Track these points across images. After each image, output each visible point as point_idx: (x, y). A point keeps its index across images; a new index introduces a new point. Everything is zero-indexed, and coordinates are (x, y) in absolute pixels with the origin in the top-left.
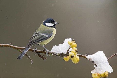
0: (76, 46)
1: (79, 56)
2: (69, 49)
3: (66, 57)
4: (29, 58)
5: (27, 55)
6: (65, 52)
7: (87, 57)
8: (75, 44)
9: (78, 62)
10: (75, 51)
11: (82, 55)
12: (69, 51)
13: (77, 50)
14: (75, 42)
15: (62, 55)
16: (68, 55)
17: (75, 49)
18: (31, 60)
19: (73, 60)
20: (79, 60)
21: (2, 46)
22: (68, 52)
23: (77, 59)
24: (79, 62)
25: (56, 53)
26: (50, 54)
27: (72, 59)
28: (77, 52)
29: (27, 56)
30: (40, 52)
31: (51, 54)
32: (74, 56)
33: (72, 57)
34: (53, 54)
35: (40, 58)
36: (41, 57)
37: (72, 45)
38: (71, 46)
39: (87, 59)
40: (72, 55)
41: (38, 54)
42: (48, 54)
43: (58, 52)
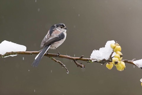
1: (125, 62)
2: (112, 54)
3: (109, 63)
4: (64, 67)
5: (62, 63)
6: (107, 58)
7: (135, 62)
8: (119, 47)
9: (123, 70)
10: (119, 56)
11: (129, 61)
12: (112, 56)
13: (121, 54)
14: (119, 45)
15: (104, 61)
16: (111, 61)
17: (119, 54)
18: (66, 69)
19: (118, 67)
20: (125, 66)
21: (31, 54)
22: (111, 58)
23: (122, 65)
24: (125, 69)
25: (97, 60)
26: (89, 61)
27: (116, 65)
28: (122, 57)
29: (62, 65)
30: (77, 59)
31: (91, 61)
32: (119, 62)
33: (116, 63)
34: (93, 61)
35: (78, 66)
36: (79, 65)
37: (115, 49)
40: (116, 61)
41: (75, 62)
42: (87, 62)
43: (99, 57)
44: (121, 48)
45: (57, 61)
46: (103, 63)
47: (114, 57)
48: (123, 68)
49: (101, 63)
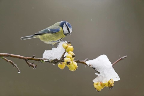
0: (73, 49)
1: (77, 62)
2: (64, 54)
3: (61, 63)
4: (15, 66)
6: (59, 58)
7: (87, 63)
8: (72, 47)
9: (75, 70)
10: (72, 57)
11: (81, 61)
12: (64, 56)
13: (73, 54)
14: (71, 45)
15: (56, 61)
16: (64, 61)
17: (72, 54)
18: (18, 69)
19: (70, 67)
20: (77, 67)
22: (63, 58)
23: (74, 65)
24: (77, 69)
25: (49, 60)
27: (68, 66)
28: (74, 57)
29: (13, 64)
30: (28, 59)
31: (43, 60)
32: (71, 62)
33: (68, 63)
34: (44, 61)
35: (29, 66)
36: (31, 65)
38: (66, 50)
39: (87, 65)
40: (68, 61)
41: (26, 62)
42: (39, 61)
43: (51, 57)
44: (73, 48)
45: (8, 61)
46: (55, 63)
47: (66, 57)
48: (75, 68)
49: (53, 63)
